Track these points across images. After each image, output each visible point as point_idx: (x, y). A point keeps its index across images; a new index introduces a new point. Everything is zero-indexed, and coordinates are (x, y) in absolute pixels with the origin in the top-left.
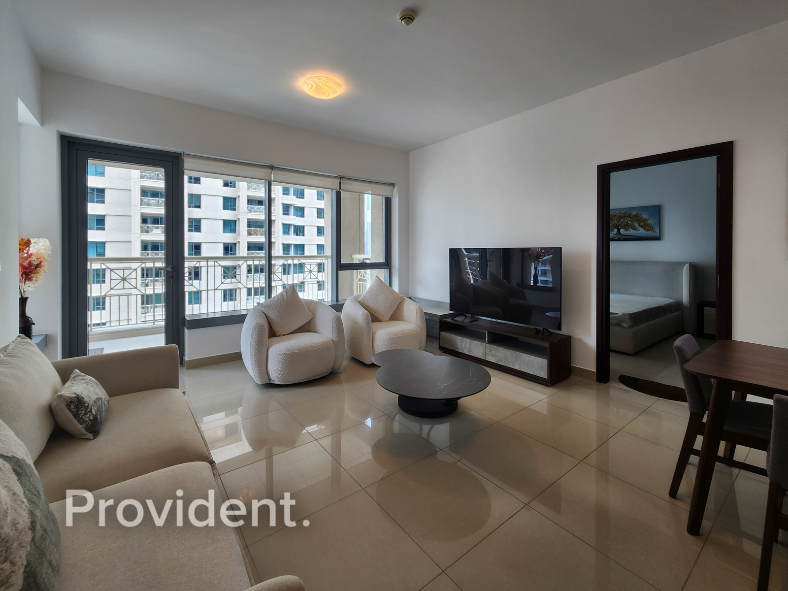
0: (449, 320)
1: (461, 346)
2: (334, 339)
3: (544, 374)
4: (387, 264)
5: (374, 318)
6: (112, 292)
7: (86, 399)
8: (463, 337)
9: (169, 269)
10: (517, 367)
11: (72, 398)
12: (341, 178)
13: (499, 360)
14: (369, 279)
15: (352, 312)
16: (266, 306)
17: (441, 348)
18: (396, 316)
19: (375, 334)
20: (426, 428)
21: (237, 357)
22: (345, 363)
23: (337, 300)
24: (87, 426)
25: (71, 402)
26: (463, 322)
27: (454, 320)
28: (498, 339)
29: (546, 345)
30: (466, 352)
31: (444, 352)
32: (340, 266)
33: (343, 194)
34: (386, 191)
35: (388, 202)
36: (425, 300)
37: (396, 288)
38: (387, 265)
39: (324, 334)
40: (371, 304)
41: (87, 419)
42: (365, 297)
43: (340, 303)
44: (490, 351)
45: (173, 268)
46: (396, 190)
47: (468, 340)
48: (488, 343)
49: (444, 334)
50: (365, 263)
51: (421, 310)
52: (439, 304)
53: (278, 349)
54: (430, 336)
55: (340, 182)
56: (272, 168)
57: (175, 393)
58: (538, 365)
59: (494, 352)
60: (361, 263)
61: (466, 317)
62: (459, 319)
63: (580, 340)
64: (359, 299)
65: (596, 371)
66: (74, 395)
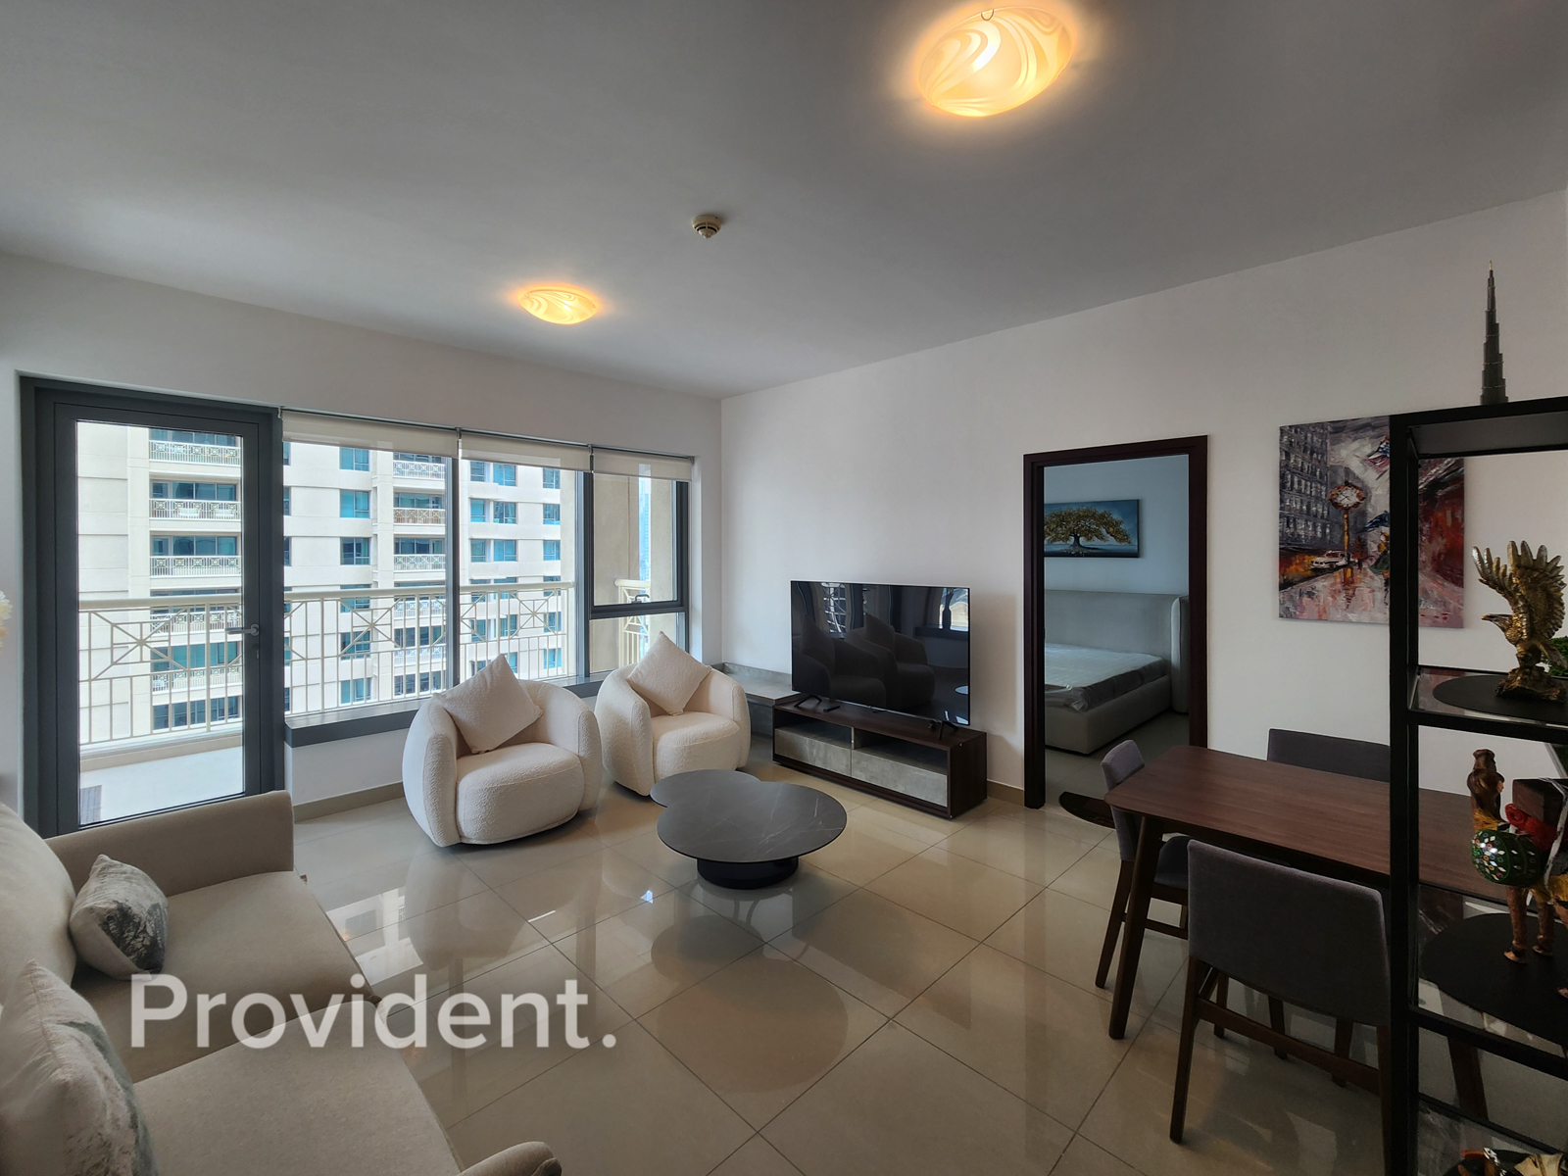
0: (790, 708)
1: (812, 753)
2: (582, 754)
3: (941, 799)
4: (681, 603)
5: (656, 709)
6: (115, 671)
7: (135, 910)
8: (815, 738)
9: (253, 631)
10: (900, 789)
11: (110, 911)
12: (593, 448)
13: (872, 777)
14: (646, 636)
15: (616, 701)
16: (451, 700)
17: (777, 758)
18: (696, 704)
19: (658, 740)
20: (745, 906)
21: (392, 795)
22: (603, 793)
23: (587, 674)
24: (139, 957)
25: (110, 918)
26: (814, 711)
27: (800, 708)
28: (872, 742)
29: (946, 749)
30: (819, 764)
31: (782, 765)
32: (593, 611)
33: (599, 479)
34: (678, 470)
35: (683, 491)
36: (749, 669)
37: (697, 653)
38: (682, 605)
39: (563, 746)
40: (650, 684)
41: (139, 945)
42: (640, 672)
43: (592, 680)
44: (859, 762)
45: (259, 630)
46: (696, 468)
47: (822, 744)
48: (855, 748)
49: (781, 732)
50: (640, 603)
51: (741, 691)
52: (773, 677)
53: (476, 782)
54: (757, 734)
55: (592, 457)
56: (461, 432)
57: (288, 879)
58: (932, 784)
59: (864, 764)
60: (633, 604)
61: (821, 701)
62: (809, 705)
63: (1001, 739)
64: (629, 677)
65: (1023, 789)
66: (114, 906)
